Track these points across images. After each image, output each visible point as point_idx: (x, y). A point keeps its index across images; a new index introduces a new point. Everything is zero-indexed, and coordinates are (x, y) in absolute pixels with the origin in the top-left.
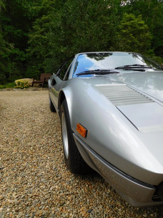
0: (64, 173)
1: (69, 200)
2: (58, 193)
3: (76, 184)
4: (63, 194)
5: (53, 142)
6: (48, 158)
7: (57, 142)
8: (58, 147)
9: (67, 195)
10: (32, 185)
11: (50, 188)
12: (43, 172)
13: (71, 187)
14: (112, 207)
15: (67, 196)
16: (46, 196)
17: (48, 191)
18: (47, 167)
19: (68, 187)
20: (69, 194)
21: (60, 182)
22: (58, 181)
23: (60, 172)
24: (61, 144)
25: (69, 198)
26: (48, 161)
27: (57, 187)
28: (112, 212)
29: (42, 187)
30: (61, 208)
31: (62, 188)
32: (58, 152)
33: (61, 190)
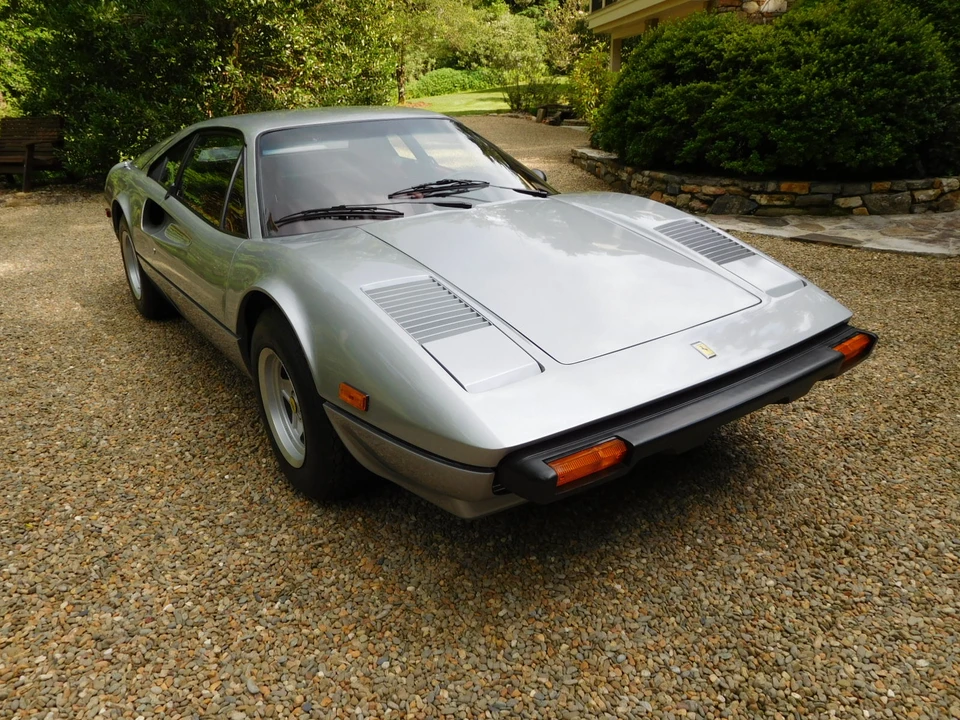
0: (291, 504)
1: (327, 555)
2: (294, 547)
3: (331, 522)
4: (309, 546)
5: (215, 432)
6: (227, 477)
7: (230, 427)
8: (239, 443)
9: (320, 545)
10: (218, 547)
11: (269, 543)
12: (231, 514)
13: (321, 530)
14: (426, 544)
15: (320, 549)
16: (268, 559)
17: (268, 548)
18: (234, 500)
19: (314, 530)
20: (324, 543)
21: (289, 526)
22: (284, 525)
23: (280, 506)
24: (245, 432)
25: (327, 550)
26: (230, 485)
27: (286, 537)
28: (426, 552)
29: (247, 544)
30: (315, 571)
31: (300, 536)
32: (247, 455)
33: (301, 541)
